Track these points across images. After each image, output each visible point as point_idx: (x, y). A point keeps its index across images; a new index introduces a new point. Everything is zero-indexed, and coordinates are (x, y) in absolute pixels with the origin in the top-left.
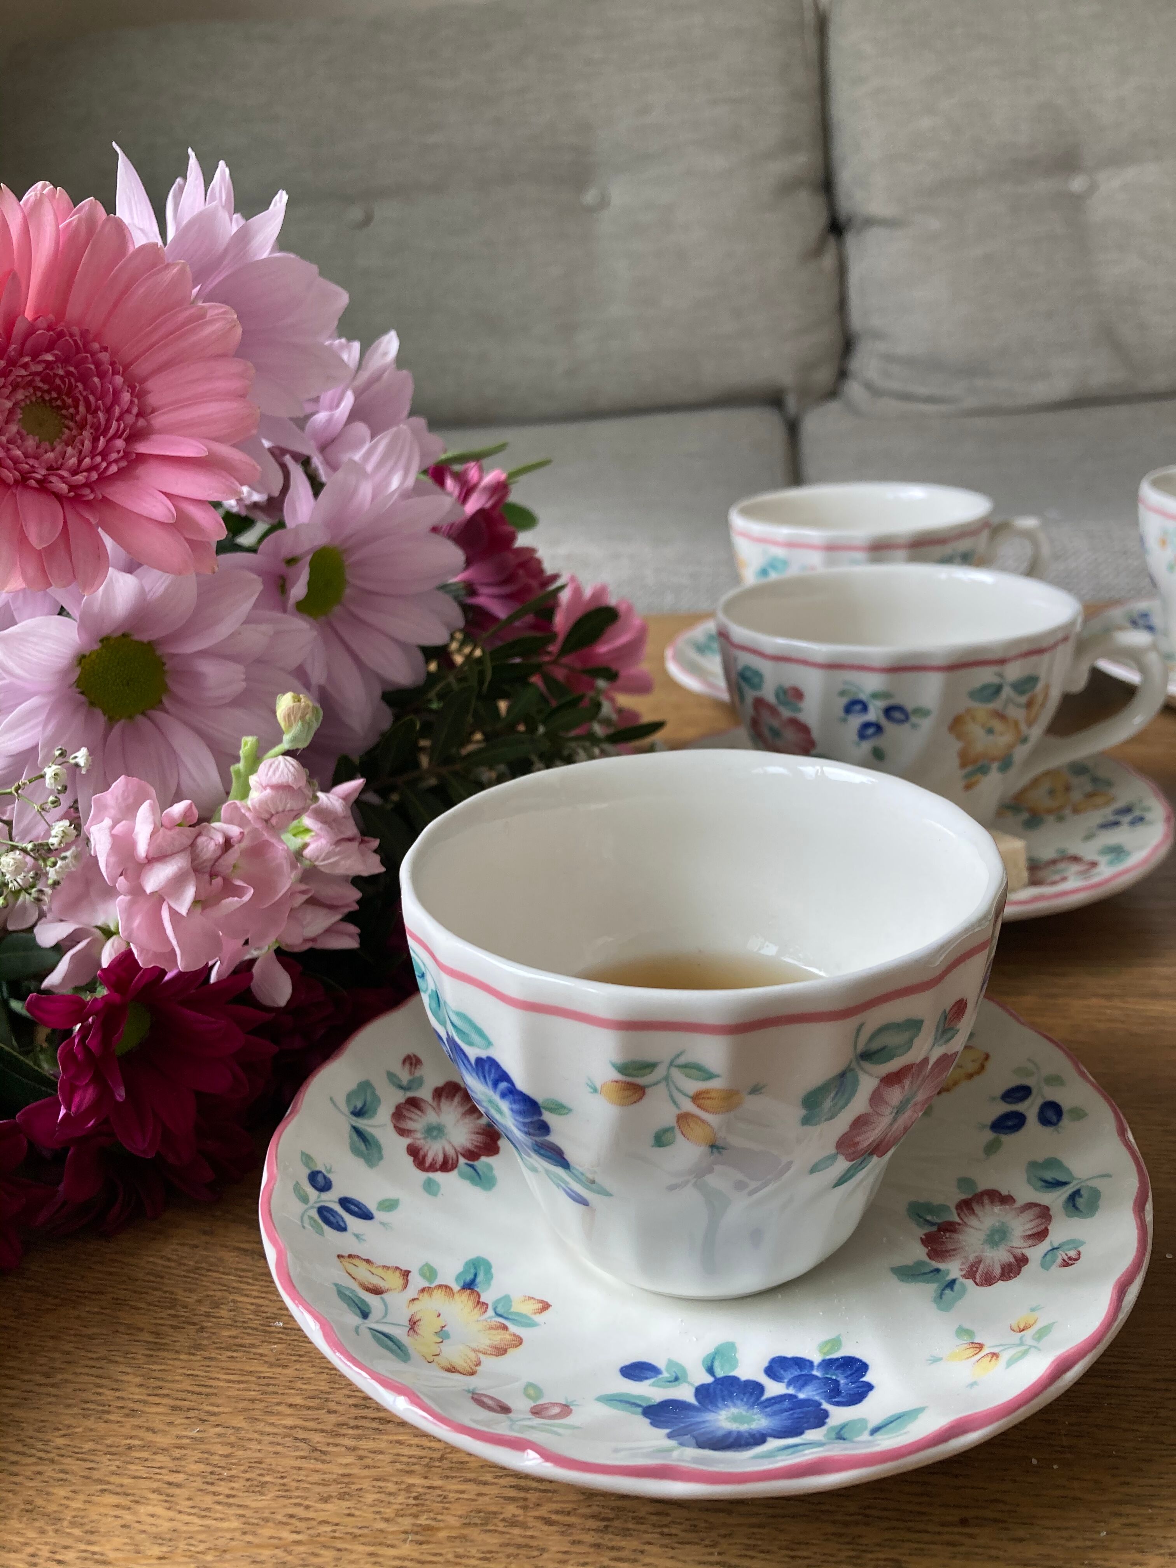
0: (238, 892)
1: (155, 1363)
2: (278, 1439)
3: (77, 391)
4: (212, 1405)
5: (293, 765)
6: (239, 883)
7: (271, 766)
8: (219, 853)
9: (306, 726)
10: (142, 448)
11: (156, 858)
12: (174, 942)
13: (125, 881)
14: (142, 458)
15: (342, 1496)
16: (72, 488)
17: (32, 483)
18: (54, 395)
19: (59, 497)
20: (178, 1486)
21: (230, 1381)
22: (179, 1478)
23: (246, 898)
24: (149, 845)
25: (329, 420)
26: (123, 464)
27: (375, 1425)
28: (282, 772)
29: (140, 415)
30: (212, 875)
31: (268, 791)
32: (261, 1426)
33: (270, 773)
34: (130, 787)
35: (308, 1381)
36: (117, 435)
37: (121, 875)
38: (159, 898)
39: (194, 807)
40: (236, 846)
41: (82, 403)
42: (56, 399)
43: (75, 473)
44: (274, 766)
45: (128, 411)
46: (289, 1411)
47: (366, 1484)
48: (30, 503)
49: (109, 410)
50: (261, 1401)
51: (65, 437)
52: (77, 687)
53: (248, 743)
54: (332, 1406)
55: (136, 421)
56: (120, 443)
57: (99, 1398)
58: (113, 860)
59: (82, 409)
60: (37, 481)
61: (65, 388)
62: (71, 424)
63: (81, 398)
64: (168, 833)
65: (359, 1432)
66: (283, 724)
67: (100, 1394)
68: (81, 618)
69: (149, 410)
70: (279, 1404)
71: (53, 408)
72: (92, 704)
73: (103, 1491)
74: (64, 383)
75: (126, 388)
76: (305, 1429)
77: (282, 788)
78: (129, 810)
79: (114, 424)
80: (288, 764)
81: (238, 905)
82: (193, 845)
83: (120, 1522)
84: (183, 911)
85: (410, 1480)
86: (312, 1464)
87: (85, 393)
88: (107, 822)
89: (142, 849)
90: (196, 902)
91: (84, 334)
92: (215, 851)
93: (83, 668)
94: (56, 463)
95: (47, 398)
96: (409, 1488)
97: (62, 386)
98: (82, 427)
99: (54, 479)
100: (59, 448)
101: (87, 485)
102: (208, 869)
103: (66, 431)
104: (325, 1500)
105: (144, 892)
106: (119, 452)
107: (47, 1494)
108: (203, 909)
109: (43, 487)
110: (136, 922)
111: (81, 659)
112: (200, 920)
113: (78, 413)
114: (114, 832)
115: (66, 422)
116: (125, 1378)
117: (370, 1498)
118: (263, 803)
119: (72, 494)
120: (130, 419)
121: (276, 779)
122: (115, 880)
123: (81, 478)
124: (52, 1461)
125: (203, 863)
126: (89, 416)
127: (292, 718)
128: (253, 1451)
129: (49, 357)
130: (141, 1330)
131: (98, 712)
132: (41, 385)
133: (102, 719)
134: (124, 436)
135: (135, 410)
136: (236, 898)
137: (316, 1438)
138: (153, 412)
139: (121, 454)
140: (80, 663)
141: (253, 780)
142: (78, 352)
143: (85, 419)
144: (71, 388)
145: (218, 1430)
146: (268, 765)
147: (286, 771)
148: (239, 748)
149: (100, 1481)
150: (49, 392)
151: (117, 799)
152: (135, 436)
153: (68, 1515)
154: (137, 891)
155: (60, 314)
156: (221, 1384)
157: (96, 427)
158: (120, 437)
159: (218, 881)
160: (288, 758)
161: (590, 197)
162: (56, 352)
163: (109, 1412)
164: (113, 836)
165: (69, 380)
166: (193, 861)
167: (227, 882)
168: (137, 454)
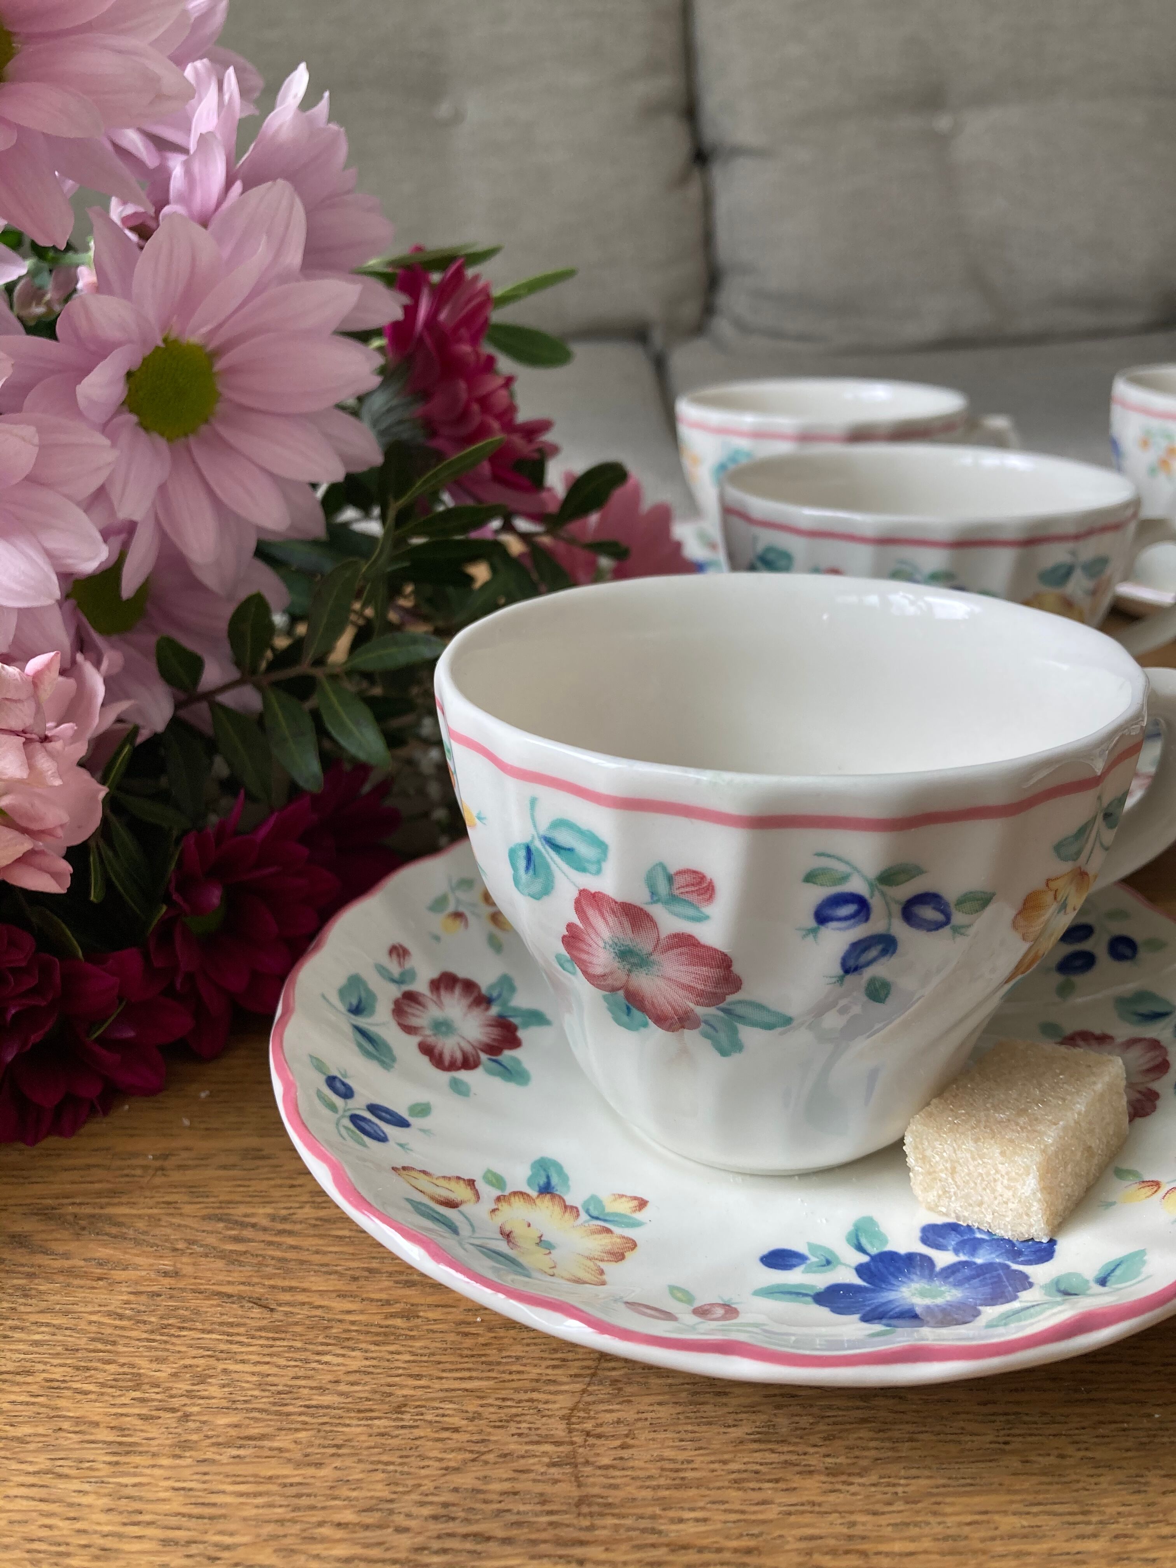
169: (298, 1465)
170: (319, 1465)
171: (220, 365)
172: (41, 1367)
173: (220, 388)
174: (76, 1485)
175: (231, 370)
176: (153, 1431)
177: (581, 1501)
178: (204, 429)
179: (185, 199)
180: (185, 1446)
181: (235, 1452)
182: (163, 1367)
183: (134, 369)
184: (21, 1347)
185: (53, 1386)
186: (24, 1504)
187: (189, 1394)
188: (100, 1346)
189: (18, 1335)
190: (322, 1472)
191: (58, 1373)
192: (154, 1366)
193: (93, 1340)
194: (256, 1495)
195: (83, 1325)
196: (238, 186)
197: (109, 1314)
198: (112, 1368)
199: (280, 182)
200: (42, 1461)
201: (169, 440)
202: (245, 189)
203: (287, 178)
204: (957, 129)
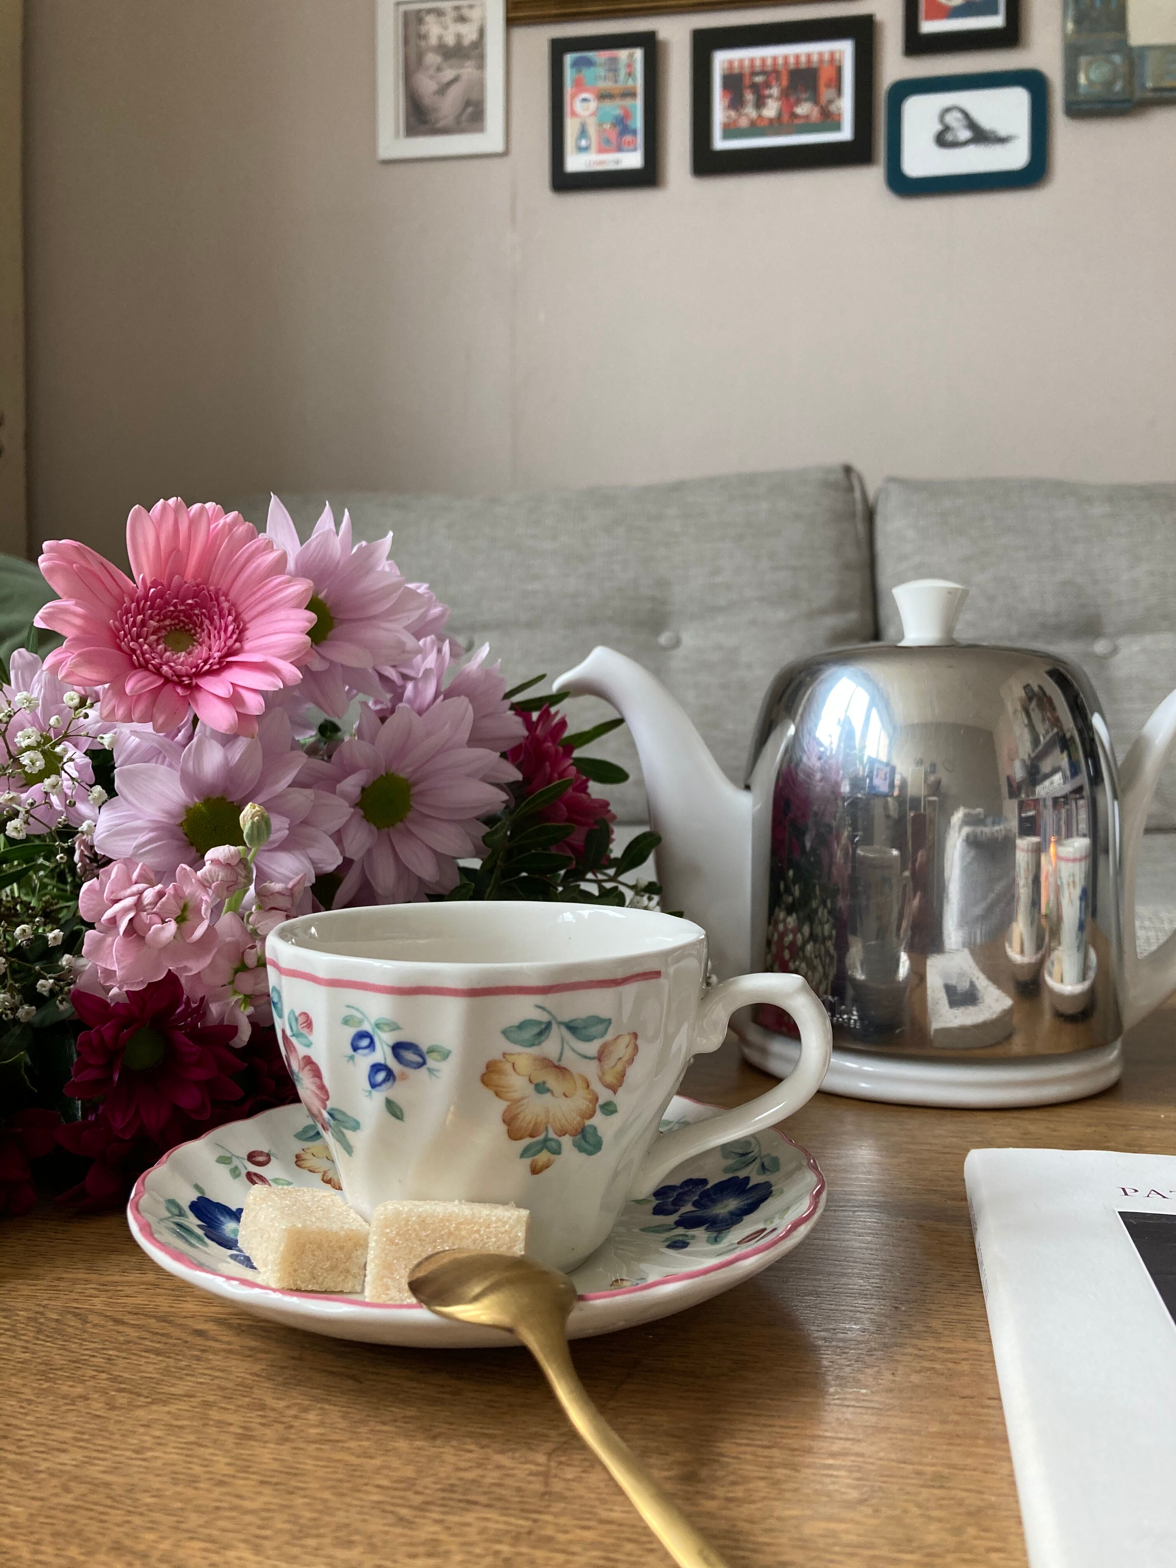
1: (244, 1449)
2: (366, 1510)
4: (301, 1482)
15: (429, 1555)
18: (191, 626)
20: (266, 1538)
21: (318, 1466)
22: (268, 1533)
27: (462, 1505)
29: (238, 641)
32: (348, 1500)
35: (396, 1469)
45: (231, 637)
46: (376, 1490)
47: (453, 1548)
50: (349, 1481)
54: (419, 1489)
57: (189, 1471)
61: (196, 621)
65: (447, 1509)
67: (190, 1468)
70: (366, 1484)
73: (191, 1538)
74: (195, 617)
75: (233, 624)
76: (393, 1504)
83: (208, 1562)
85: (498, 1547)
86: (398, 1530)
96: (497, 1553)
104: (414, 1556)
107: (137, 1538)
116: (215, 1458)
117: (458, 1558)
124: (141, 1514)
128: (341, 1517)
129: (191, 602)
130: (231, 1424)
135: (235, 637)
137: (404, 1512)
142: (210, 602)
145: (306, 1500)
149: (187, 1531)
152: (232, 653)
153: (156, 1554)
156: (308, 1467)
161: (664, 639)
162: (197, 599)
163: (198, 1482)
165: (200, 617)
169: (358, 1456)
170: (371, 1458)
171: (414, 790)
172: (201, 1394)
173: (412, 804)
174: (211, 1451)
175: (422, 793)
176: (267, 1431)
177: (544, 1494)
178: (399, 825)
179: (411, 702)
180: (287, 1440)
181: (318, 1446)
182: (281, 1402)
183: (367, 786)
184: (189, 1384)
185: (207, 1405)
186: (176, 1457)
187: (296, 1417)
188: (241, 1388)
189: (189, 1378)
190: (374, 1462)
191: (211, 1398)
192: (275, 1401)
193: (237, 1385)
194: (326, 1467)
195: (231, 1377)
196: (442, 697)
197: (251, 1374)
198: (247, 1399)
199: (463, 697)
200: (192, 1438)
201: (378, 828)
202: (444, 699)
203: (467, 695)
204: (1115, 650)
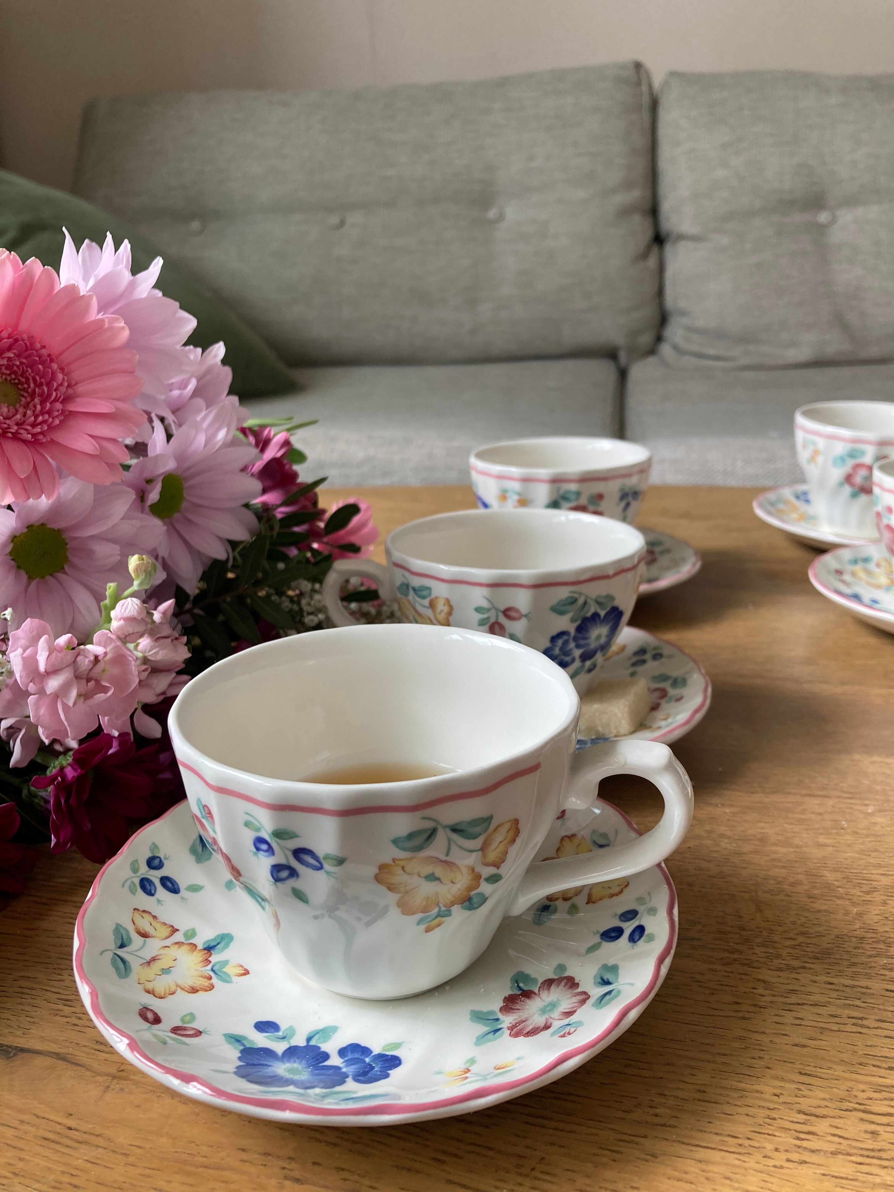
0: (105, 690)
3: (28, 373)
5: (137, 605)
6: (105, 684)
7: (123, 605)
8: (91, 665)
9: (148, 575)
10: (72, 407)
11: (51, 672)
12: (66, 724)
13: (33, 685)
14: (73, 414)
16: (33, 435)
17: (10, 435)
18: (13, 376)
19: (25, 441)
23: (110, 693)
24: (46, 665)
25: (180, 396)
26: (62, 418)
28: (130, 610)
29: (69, 386)
30: (88, 680)
31: (122, 622)
33: (123, 611)
34: (33, 624)
36: (56, 400)
37: (31, 682)
38: (56, 696)
39: (74, 638)
40: (102, 661)
41: (31, 381)
42: (14, 379)
43: (34, 425)
44: (125, 606)
45: (61, 385)
48: (11, 448)
49: (48, 384)
51: (22, 403)
52: (10, 555)
53: (111, 587)
55: (67, 390)
56: (59, 406)
58: (24, 674)
59: (32, 385)
60: (11, 433)
61: (20, 372)
62: (26, 394)
63: (30, 378)
64: (59, 655)
66: (133, 575)
68: (18, 512)
69: (74, 382)
71: (11, 383)
72: (19, 567)
74: (20, 369)
75: (59, 370)
77: (130, 620)
78: (34, 641)
79: (54, 394)
80: (134, 604)
81: (104, 698)
82: (75, 661)
84: (71, 704)
87: (32, 375)
88: (20, 651)
89: (42, 667)
90: (79, 695)
91: (31, 338)
92: (88, 665)
93: (15, 544)
94: (20, 420)
95: (9, 378)
97: (18, 371)
98: (33, 395)
99: (22, 431)
100: (21, 410)
101: (41, 433)
102: (86, 676)
103: (23, 399)
105: (46, 692)
106: (58, 411)
108: (85, 700)
109: (16, 437)
110: (42, 711)
111: (14, 538)
112: (82, 706)
113: (29, 387)
114: (24, 655)
115: (22, 393)
118: (120, 628)
119: (33, 440)
120: (63, 389)
121: (127, 614)
122: (27, 686)
123: (38, 429)
125: (81, 672)
126: (37, 390)
127: (139, 570)
129: (11, 355)
131: (23, 573)
132: (5, 371)
133: (25, 577)
134: (60, 400)
135: (66, 384)
136: (103, 694)
138: (76, 384)
139: (60, 412)
140: (12, 541)
141: (113, 614)
142: (26, 350)
143: (34, 390)
144: (24, 372)
146: (121, 605)
147: (133, 608)
148: (106, 590)
150: (9, 375)
151: (26, 632)
152: (67, 399)
154: (41, 692)
155: (16, 326)
157: (41, 395)
158: (58, 401)
159: (92, 684)
160: (134, 599)
161: (491, 214)
162: (15, 351)
164: (23, 659)
165: (23, 368)
166: (75, 671)
167: (97, 682)
168: (70, 411)
204: (833, 221)
